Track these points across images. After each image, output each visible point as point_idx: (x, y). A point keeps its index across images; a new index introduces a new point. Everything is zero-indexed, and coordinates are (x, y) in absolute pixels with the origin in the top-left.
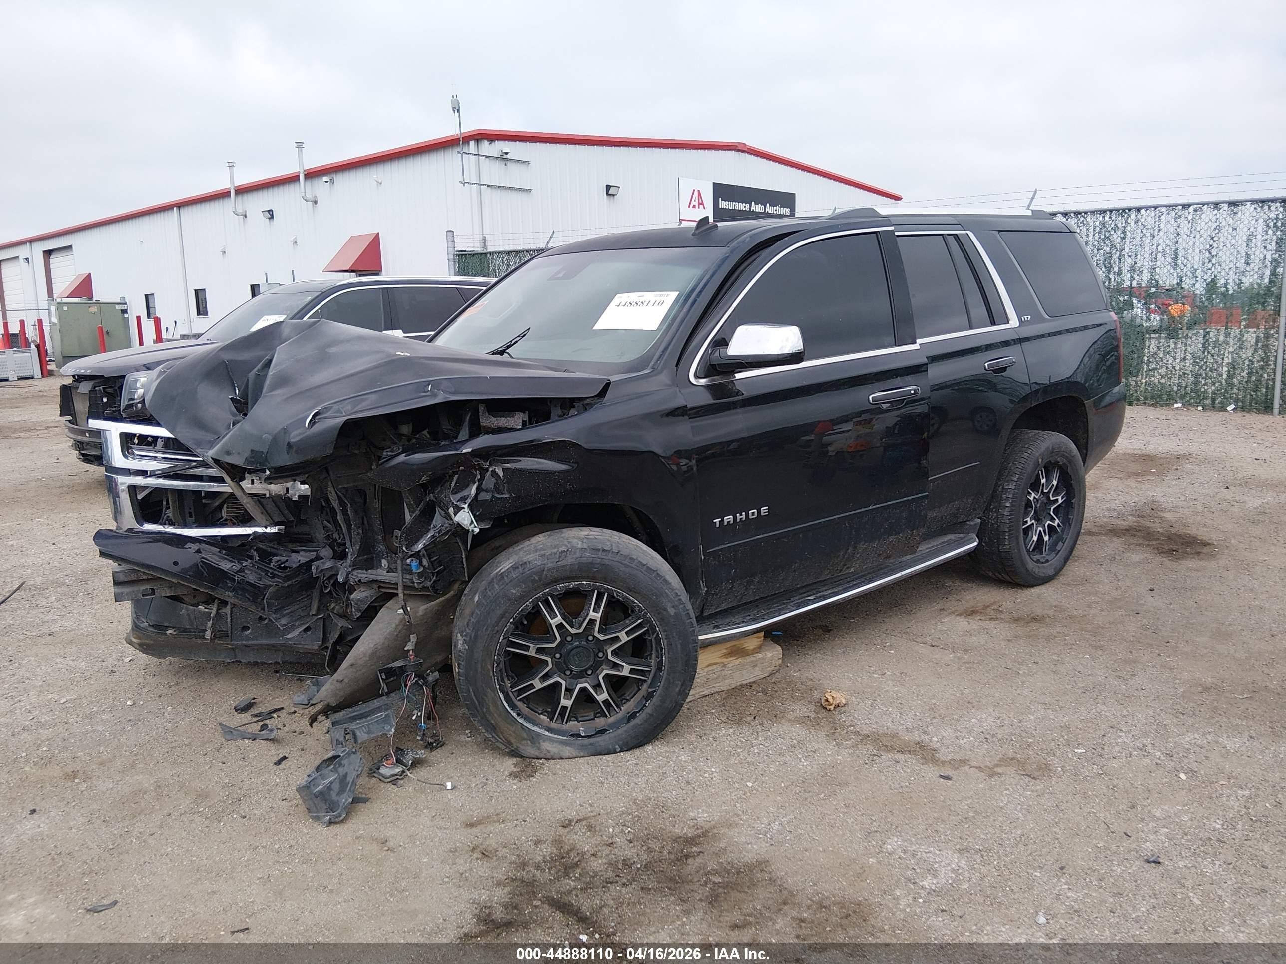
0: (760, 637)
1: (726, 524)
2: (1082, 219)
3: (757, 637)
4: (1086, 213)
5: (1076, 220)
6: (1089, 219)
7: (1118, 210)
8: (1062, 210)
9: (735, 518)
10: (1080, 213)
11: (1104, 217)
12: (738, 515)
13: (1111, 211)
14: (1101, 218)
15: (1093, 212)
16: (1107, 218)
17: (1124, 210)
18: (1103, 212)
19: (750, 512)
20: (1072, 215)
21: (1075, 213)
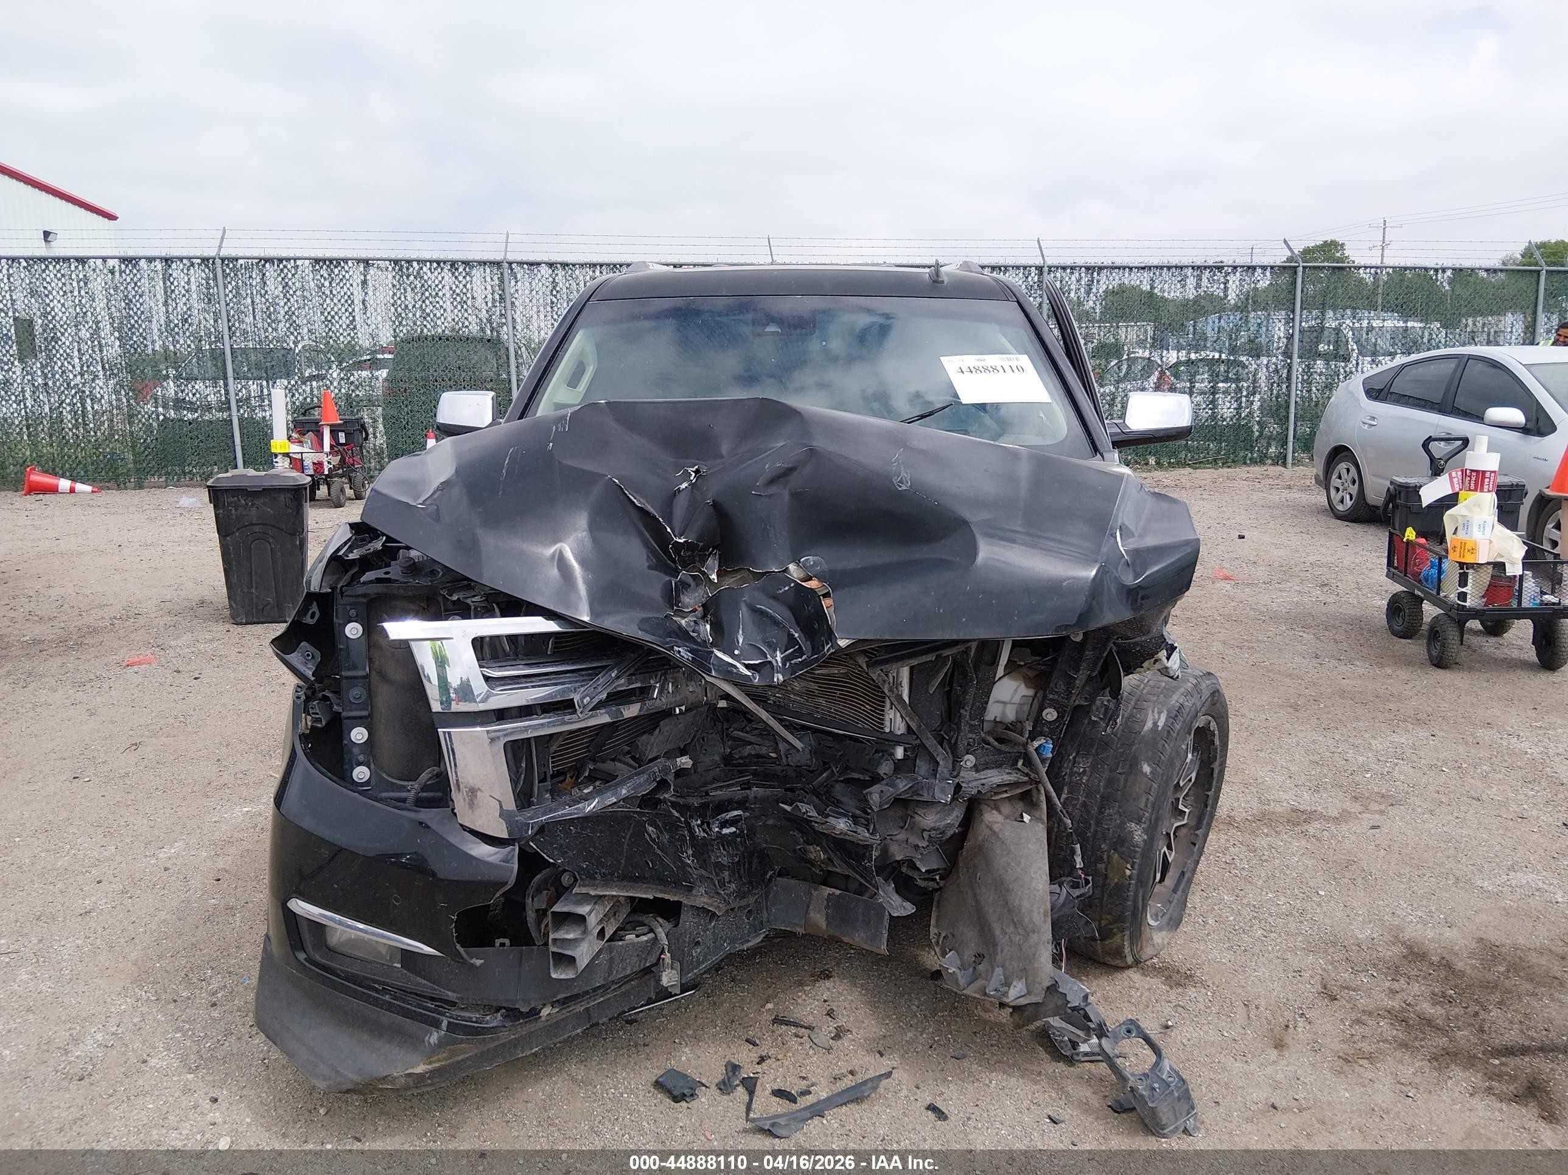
2: (570, 272)
4: (574, 265)
5: (563, 273)
6: (577, 272)
7: (608, 265)
8: (546, 259)
10: (567, 265)
11: (594, 272)
13: (601, 266)
14: (591, 273)
15: (582, 265)
16: (598, 273)
17: (615, 266)
18: (593, 266)
20: (559, 266)
21: (561, 264)
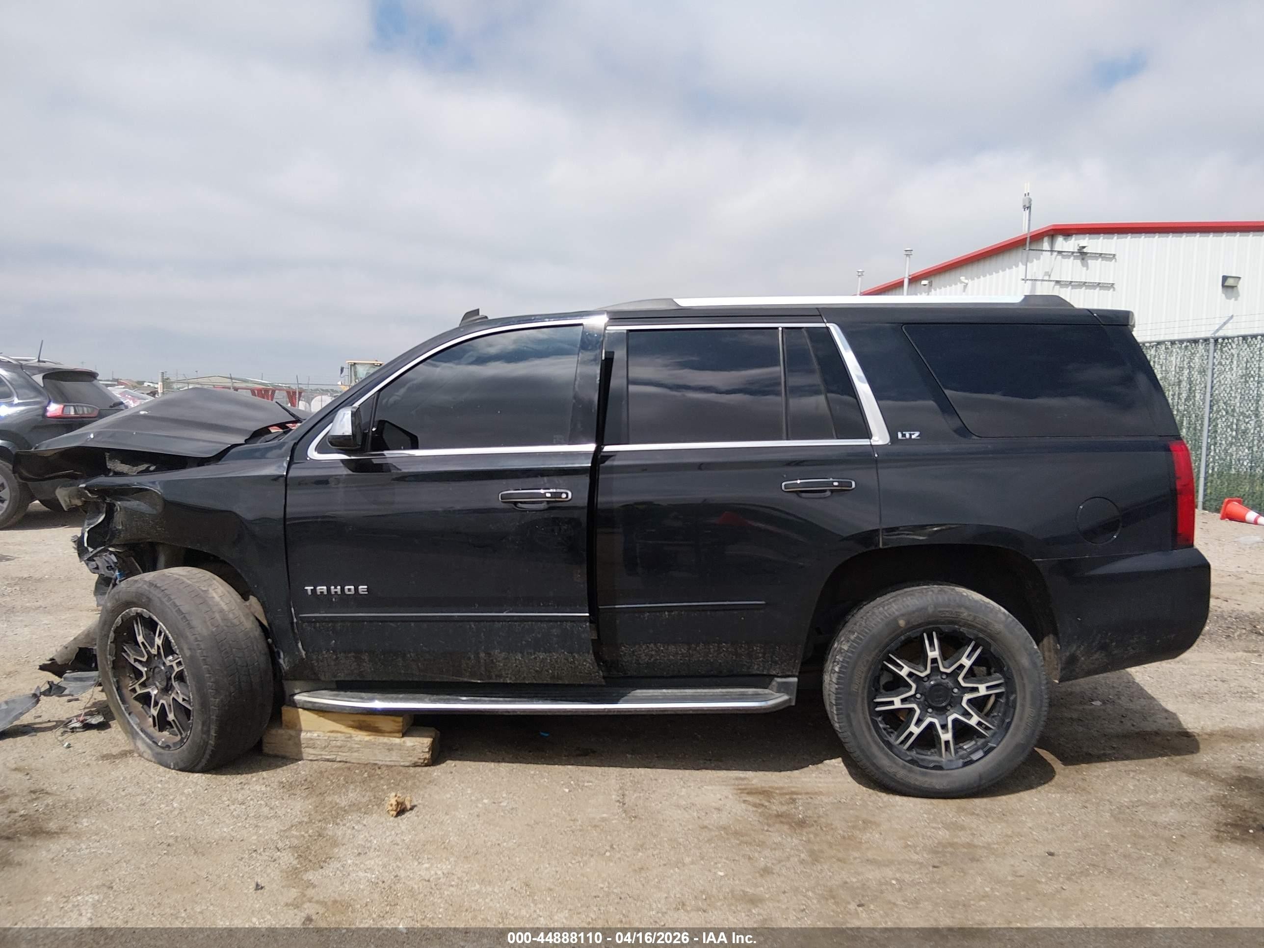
0: (398, 722)
1: (319, 593)
3: (395, 721)
9: (329, 590)
12: (332, 587)
19: (347, 587)
